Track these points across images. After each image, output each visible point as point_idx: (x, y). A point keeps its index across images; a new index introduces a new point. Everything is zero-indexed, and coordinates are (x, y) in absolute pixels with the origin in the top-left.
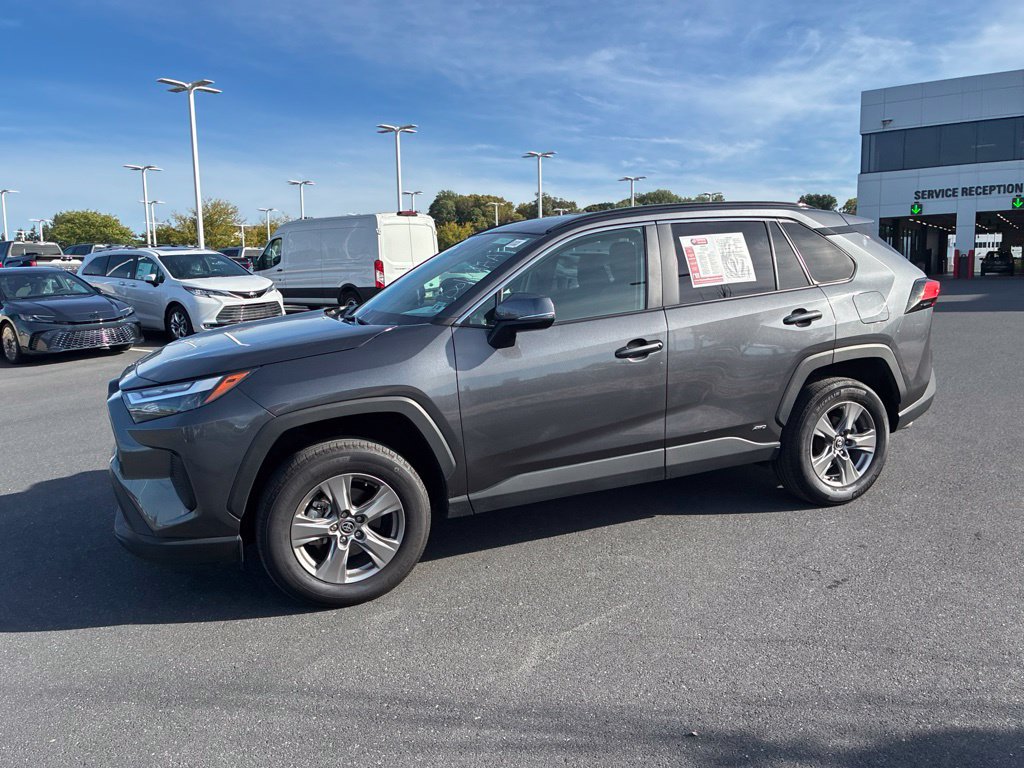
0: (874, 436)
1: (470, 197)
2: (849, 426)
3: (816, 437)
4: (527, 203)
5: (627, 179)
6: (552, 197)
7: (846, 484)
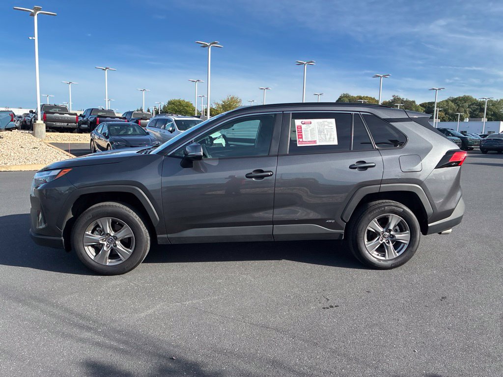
0: (409, 235)
1: (357, 97)
2: (391, 227)
3: (369, 231)
4: (388, 101)
5: (434, 89)
6: (402, 98)
7: (388, 259)
